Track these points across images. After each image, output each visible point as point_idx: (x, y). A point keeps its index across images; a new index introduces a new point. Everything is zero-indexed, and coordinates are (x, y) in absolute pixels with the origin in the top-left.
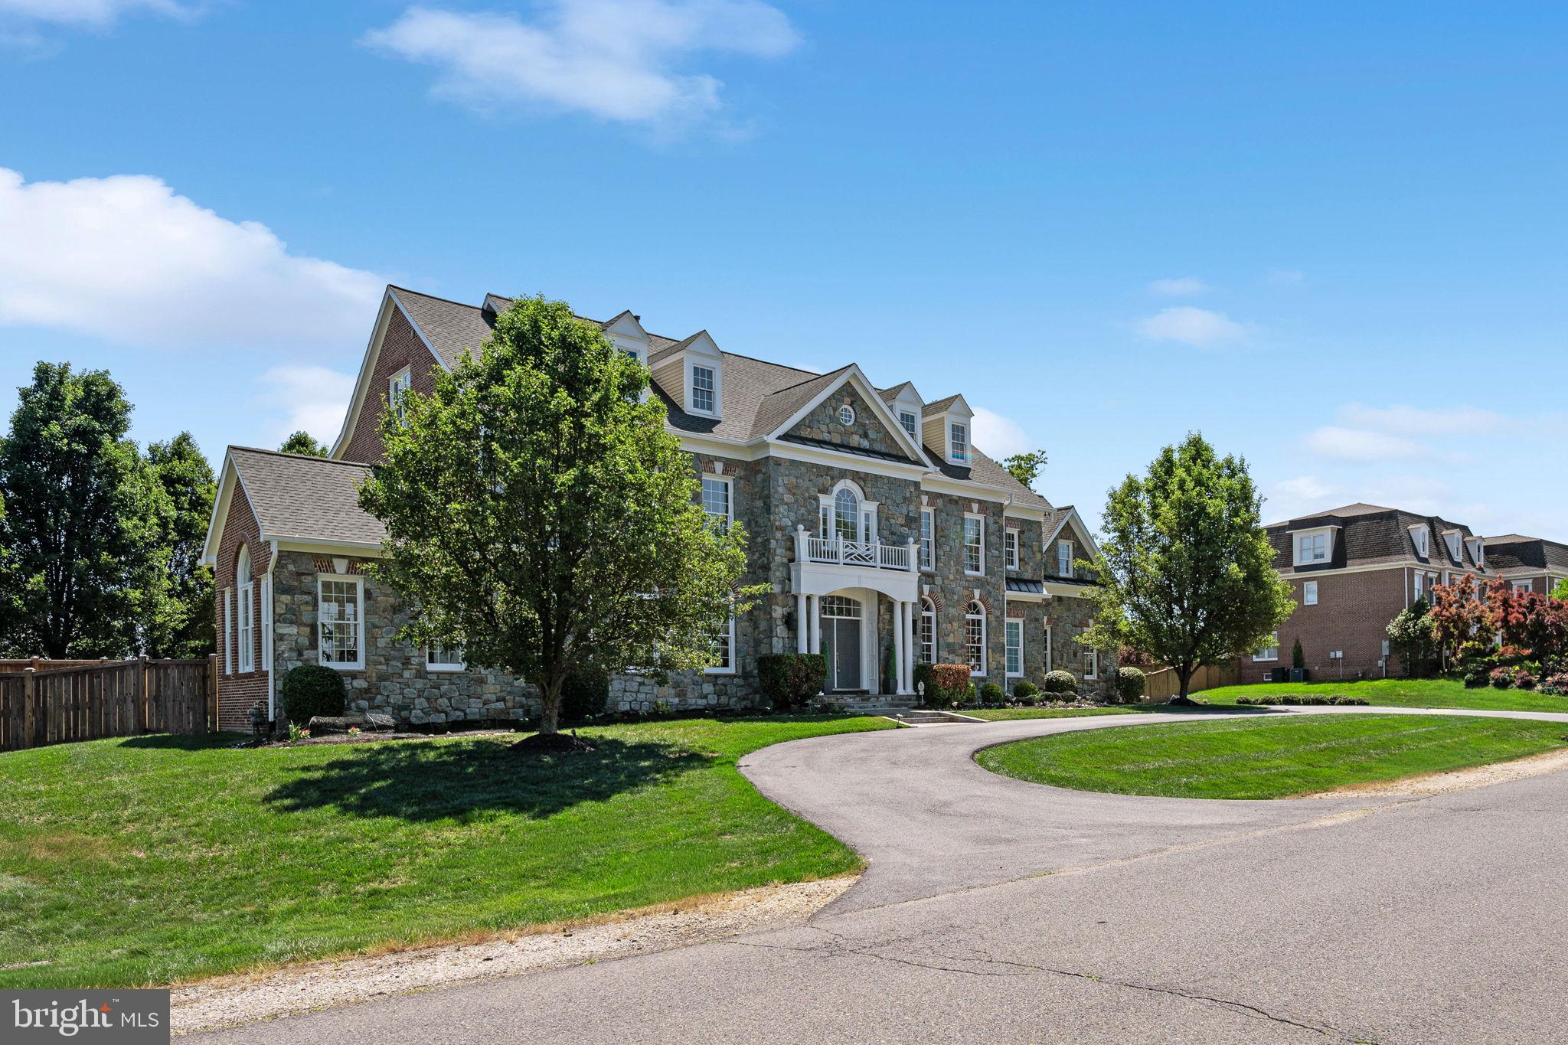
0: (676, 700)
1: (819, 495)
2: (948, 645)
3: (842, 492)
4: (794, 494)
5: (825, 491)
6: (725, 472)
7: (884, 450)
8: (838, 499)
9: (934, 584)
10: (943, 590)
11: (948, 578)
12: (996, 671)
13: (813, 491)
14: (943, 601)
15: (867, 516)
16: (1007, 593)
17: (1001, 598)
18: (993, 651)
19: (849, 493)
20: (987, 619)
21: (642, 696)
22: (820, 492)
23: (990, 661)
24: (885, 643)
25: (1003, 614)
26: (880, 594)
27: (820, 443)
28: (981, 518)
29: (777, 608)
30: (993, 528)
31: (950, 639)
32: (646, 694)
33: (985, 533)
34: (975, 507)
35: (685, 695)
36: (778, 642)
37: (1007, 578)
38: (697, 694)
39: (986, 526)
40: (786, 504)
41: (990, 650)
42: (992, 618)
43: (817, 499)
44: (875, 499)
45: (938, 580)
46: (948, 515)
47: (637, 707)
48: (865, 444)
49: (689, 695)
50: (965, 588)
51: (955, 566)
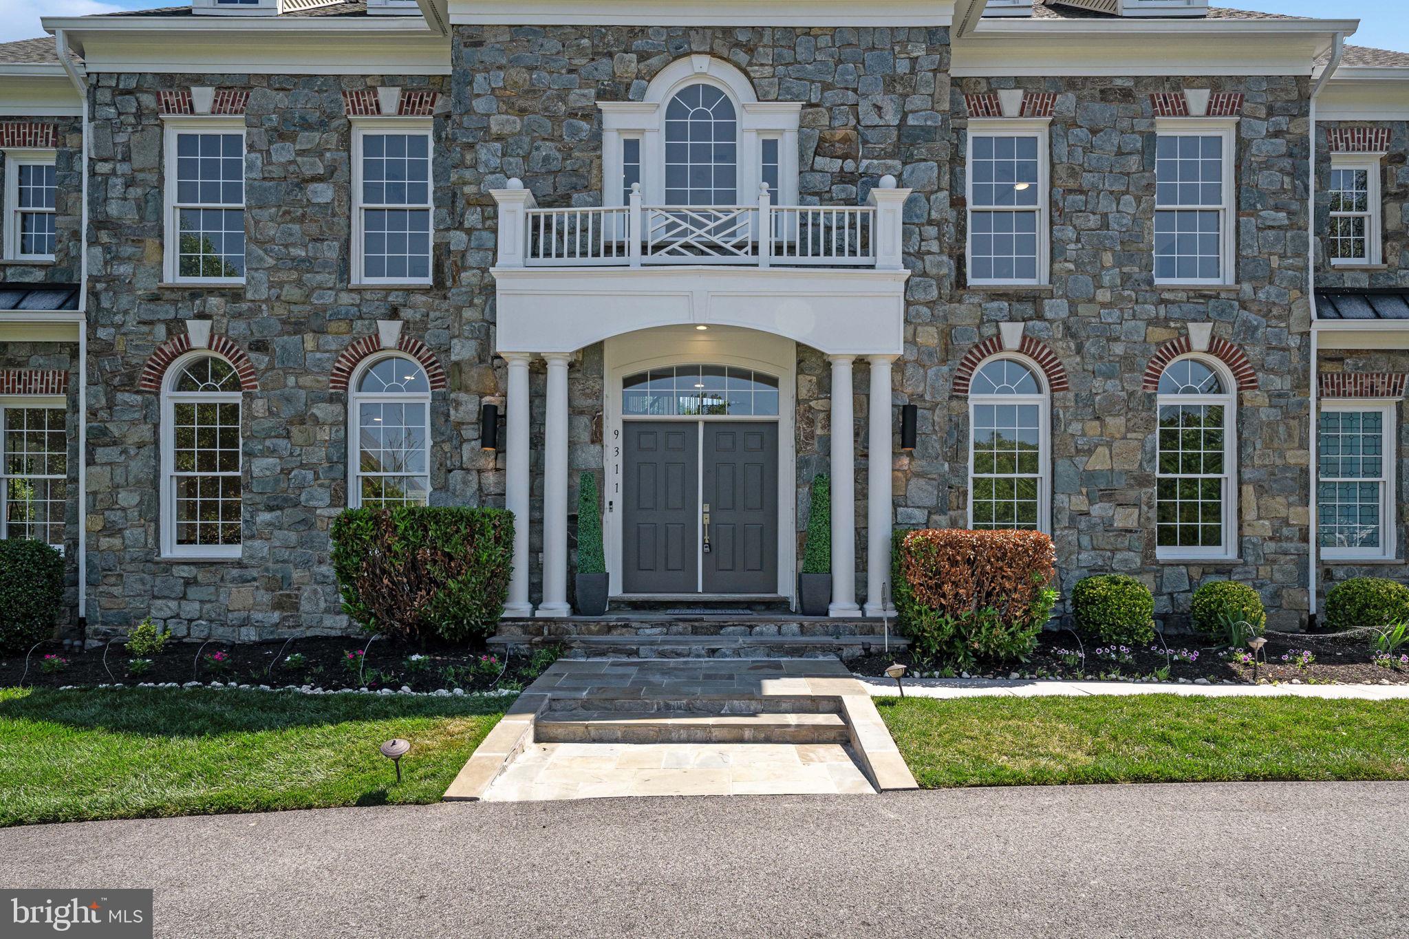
0: (276, 616)
1: (600, 104)
2: (1089, 477)
3: (689, 94)
4: (522, 111)
5: (618, 91)
6: (407, 106)
8: (674, 109)
9: (1040, 317)
10: (1069, 332)
11: (1092, 300)
12: (1271, 547)
13: (581, 97)
14: (1070, 362)
15: (770, 150)
16: (1318, 325)
17: (1294, 342)
18: (1261, 490)
19: (712, 93)
20: (1240, 403)
21: (191, 608)
22: (601, 95)
23: (1250, 515)
24: (811, 473)
25: (1302, 384)
26: (798, 345)
28: (1224, 129)
29: (463, 396)
30: (1262, 148)
31: (1099, 462)
32: (202, 602)
33: (1238, 167)
34: (1197, 99)
35: (296, 607)
36: (465, 483)
37: (1318, 292)
38: (322, 605)
39: (1242, 145)
40: (499, 138)
41: (1249, 490)
42: (1256, 398)
43: (593, 116)
44: (785, 94)
45: (1056, 309)
46: (1094, 132)
47: (182, 631)
49: (305, 606)
50: (1153, 322)
51: (1118, 264)
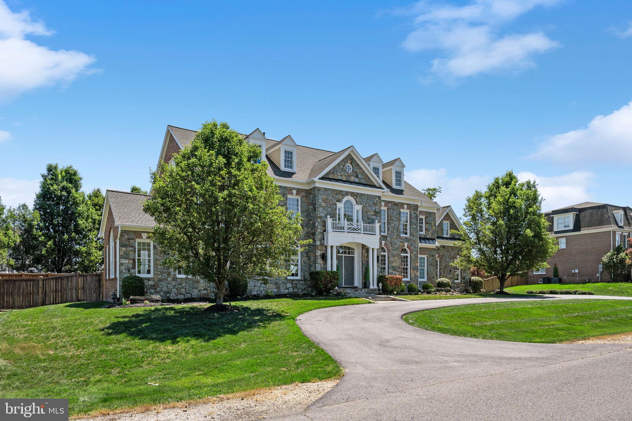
0: (276, 290)
1: (337, 203)
2: (393, 267)
3: (347, 201)
4: (326, 203)
5: (339, 201)
6: (297, 194)
7: (365, 183)
8: (345, 204)
9: (387, 240)
10: (391, 243)
11: (393, 238)
12: (414, 279)
13: (334, 201)
14: (391, 248)
15: (357, 211)
16: (420, 244)
17: (417, 246)
18: (413, 270)
19: (350, 201)
20: (410, 256)
21: (262, 289)
22: (337, 201)
23: (412, 274)
24: (365, 266)
25: (417, 253)
26: (363, 245)
27: (337, 180)
28: (408, 211)
29: (318, 251)
30: (413, 215)
31: (394, 265)
32: (264, 287)
33: (410, 218)
34: (405, 206)
35: (280, 288)
36: (319, 266)
37: (419, 238)
38: (284, 288)
39: (410, 215)
40: (323, 207)
41: (411, 269)
42: (413, 255)
43: (336, 204)
44: (361, 204)
45: (389, 239)
46: (393, 210)
47: (259, 293)
48: (357, 180)
49: (281, 288)
50: (401, 242)
51: (396, 232)
